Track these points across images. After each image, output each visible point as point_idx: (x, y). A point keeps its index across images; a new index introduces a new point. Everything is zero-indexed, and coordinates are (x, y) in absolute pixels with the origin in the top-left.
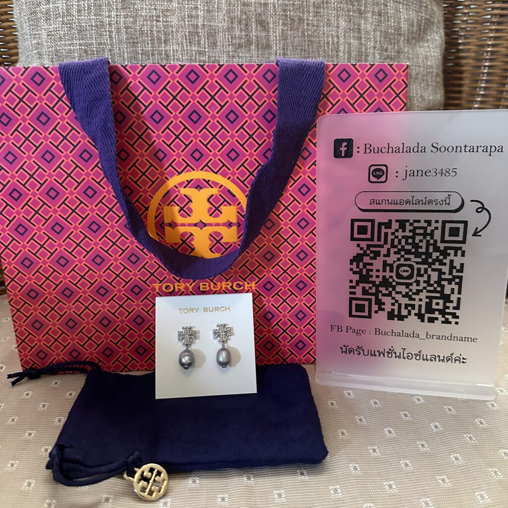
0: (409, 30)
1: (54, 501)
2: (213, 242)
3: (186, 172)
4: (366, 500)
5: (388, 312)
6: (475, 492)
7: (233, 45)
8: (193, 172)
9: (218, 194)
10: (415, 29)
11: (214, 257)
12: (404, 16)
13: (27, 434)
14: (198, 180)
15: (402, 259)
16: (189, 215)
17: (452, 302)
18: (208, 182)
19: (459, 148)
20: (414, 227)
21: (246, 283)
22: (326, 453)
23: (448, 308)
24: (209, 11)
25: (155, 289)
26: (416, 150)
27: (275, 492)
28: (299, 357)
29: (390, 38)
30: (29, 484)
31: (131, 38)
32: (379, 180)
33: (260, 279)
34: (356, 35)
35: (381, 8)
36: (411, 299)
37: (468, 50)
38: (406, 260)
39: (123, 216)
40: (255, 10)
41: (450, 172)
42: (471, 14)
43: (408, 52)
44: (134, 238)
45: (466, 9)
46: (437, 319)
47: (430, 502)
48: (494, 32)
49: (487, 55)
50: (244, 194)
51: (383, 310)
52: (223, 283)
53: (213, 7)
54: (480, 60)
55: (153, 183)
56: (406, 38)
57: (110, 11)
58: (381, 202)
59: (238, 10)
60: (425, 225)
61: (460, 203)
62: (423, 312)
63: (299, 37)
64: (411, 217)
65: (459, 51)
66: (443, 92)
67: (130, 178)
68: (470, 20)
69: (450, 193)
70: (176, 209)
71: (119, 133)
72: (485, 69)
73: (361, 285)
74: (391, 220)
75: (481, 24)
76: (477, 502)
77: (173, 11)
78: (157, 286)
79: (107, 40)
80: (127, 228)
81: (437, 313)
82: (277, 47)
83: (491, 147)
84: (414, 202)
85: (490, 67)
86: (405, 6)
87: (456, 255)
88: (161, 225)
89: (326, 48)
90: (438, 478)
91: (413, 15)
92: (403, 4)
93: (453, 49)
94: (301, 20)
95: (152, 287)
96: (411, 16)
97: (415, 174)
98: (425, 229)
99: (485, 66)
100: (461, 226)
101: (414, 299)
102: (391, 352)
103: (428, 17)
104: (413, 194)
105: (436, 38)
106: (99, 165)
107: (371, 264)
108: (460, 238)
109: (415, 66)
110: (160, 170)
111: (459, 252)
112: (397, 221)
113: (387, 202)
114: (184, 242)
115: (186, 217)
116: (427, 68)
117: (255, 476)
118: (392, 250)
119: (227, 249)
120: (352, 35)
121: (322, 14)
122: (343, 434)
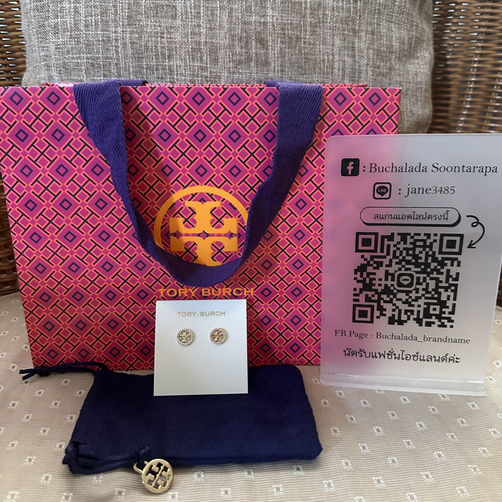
0: (400, 48)
1: (71, 494)
2: (215, 251)
3: (191, 186)
4: (357, 494)
5: (389, 317)
6: (456, 487)
7: (233, 61)
8: (198, 187)
9: (221, 207)
10: (406, 47)
11: (216, 265)
12: (395, 34)
13: (42, 431)
14: (201, 193)
15: (403, 269)
16: (193, 226)
17: (448, 307)
18: (211, 196)
19: (457, 168)
20: (414, 240)
21: (245, 289)
22: (321, 449)
23: (444, 313)
24: (211, 29)
25: (160, 294)
26: (418, 169)
27: (274, 486)
28: (293, 359)
29: (382, 56)
30: (47, 478)
31: (136, 53)
32: (383, 197)
33: (258, 286)
34: (350, 53)
35: (374, 27)
36: (410, 305)
37: (455, 66)
38: (407, 269)
39: (131, 226)
40: (255, 29)
41: (449, 190)
42: (458, 31)
43: (399, 69)
44: (141, 247)
45: (454, 26)
46: (434, 323)
47: (415, 496)
48: (480, 49)
49: (473, 71)
50: (245, 207)
51: (385, 315)
52: (224, 289)
53: (215, 25)
54: (467, 75)
55: (160, 195)
56: (397, 56)
57: (116, 27)
58: (384, 217)
59: (238, 28)
60: (425, 238)
61: (457, 218)
62: (421, 317)
63: (296, 54)
64: (412, 230)
65: (447, 66)
66: (431, 106)
67: (138, 191)
68: (458, 37)
69: (448, 209)
70: (181, 220)
71: (129, 149)
72: (471, 84)
73: (364, 293)
74: (394, 233)
75: (468, 40)
76: (457, 496)
77: (177, 29)
78: (162, 291)
79: (113, 54)
80: (135, 237)
81: (434, 317)
82: (274, 64)
83: (486, 167)
84: (415, 217)
85: (476, 82)
86: (397, 26)
87: (452, 265)
88: (166, 235)
89: (322, 65)
90: (422, 474)
91: (404, 34)
92: (395, 23)
93: (441, 64)
94: (298, 38)
95: (157, 292)
96: (403, 35)
97: (417, 192)
98: (424, 241)
99: (471, 81)
100: (458, 239)
101: (413, 306)
102: (391, 354)
103: (419, 35)
104: (414, 210)
105: (425, 55)
106: (110, 179)
107: (375, 274)
108: (457, 250)
109: (406, 82)
110: (166, 184)
111: (455, 263)
112: (399, 234)
113: (390, 217)
114: (188, 251)
115: (190, 228)
116: (417, 84)
117: (255, 471)
118: (394, 261)
119: (227, 258)
120: (346, 53)
121: (318, 32)
122: (335, 431)
